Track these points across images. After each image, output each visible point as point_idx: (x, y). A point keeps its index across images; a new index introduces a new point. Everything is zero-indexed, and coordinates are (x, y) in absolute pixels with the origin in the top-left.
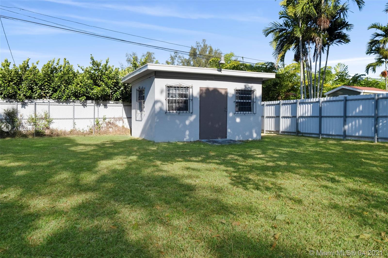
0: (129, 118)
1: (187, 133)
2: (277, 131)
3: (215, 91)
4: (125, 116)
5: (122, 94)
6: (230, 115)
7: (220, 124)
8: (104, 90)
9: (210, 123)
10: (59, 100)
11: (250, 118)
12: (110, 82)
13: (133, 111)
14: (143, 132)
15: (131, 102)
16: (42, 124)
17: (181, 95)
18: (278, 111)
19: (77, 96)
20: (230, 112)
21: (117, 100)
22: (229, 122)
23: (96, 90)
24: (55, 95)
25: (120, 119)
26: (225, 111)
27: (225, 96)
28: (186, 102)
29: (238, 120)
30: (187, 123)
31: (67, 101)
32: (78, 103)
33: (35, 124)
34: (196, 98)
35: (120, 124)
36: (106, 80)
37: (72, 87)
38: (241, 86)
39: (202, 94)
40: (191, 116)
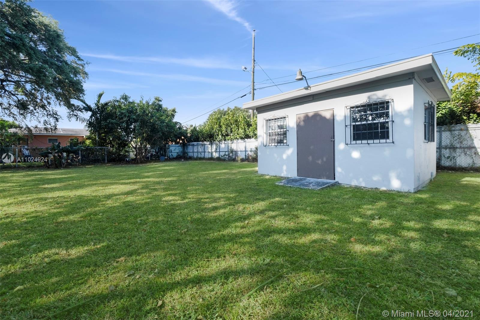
1: (285, 168)
3: (317, 116)
6: (340, 146)
7: (325, 159)
9: (310, 158)
17: (280, 127)
20: (339, 144)
26: (332, 141)
28: (285, 133)
29: (356, 154)
30: (285, 157)
34: (293, 128)
39: (299, 122)
40: (288, 149)
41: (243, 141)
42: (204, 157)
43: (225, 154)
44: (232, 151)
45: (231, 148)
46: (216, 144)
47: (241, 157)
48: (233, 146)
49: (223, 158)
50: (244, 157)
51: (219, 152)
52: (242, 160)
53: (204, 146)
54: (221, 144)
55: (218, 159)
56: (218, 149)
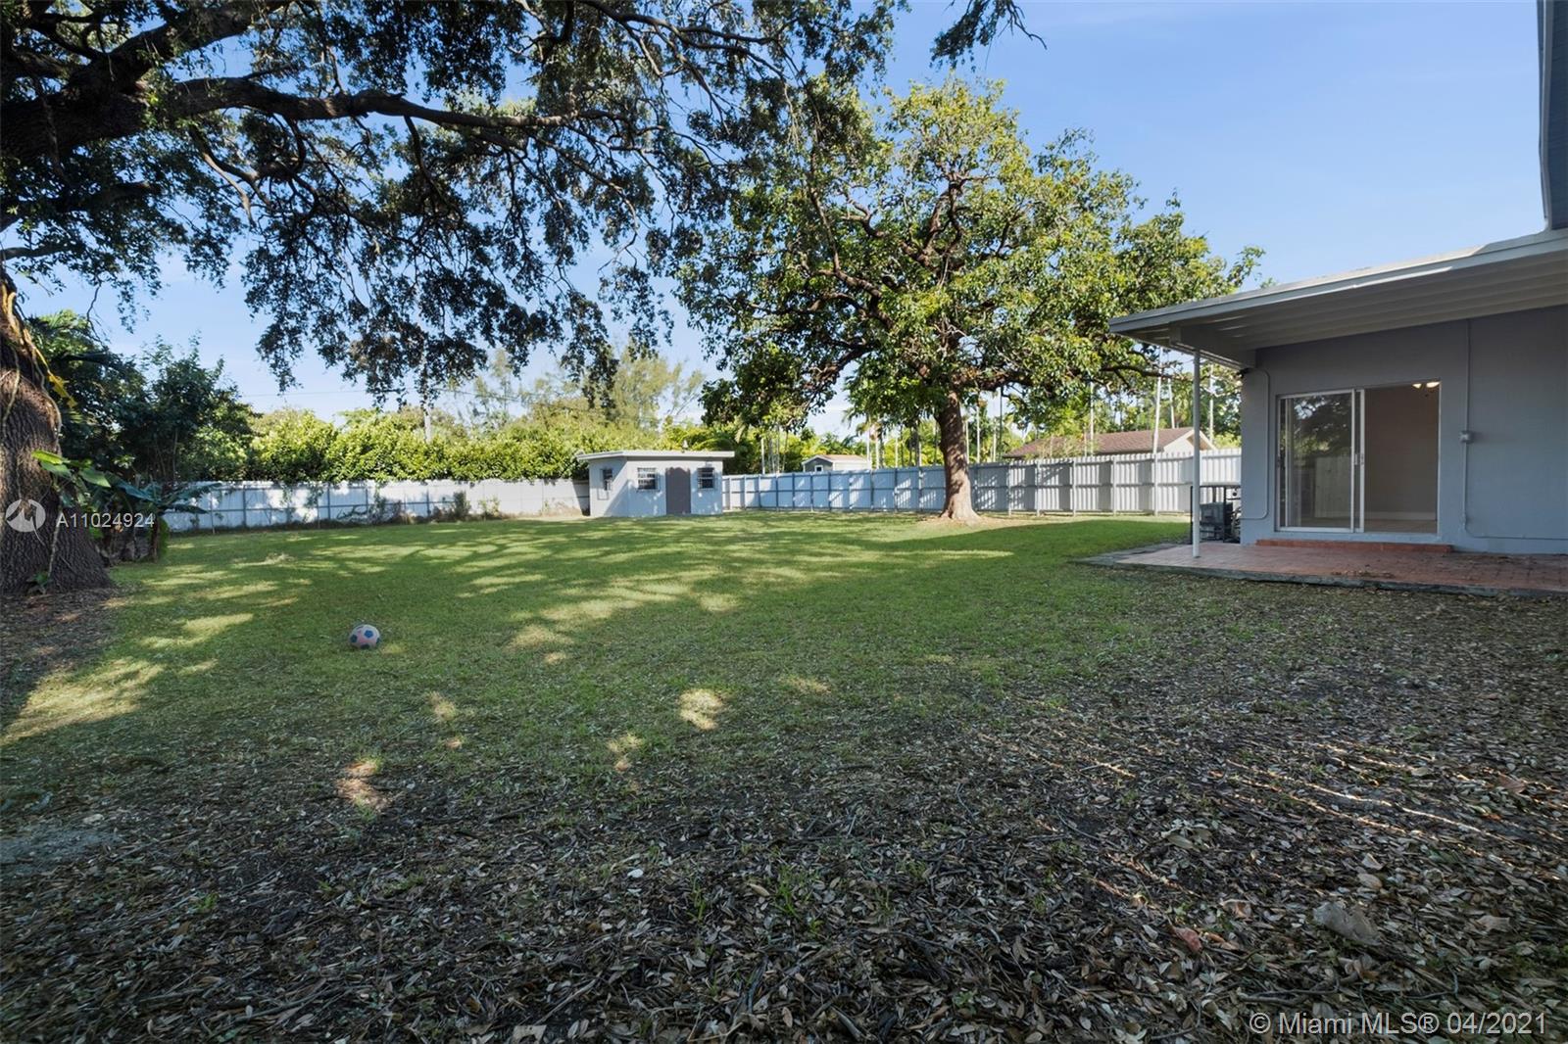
1: (655, 508)
2: (743, 507)
3: (679, 470)
5: (574, 472)
6: (693, 490)
7: (685, 499)
8: (557, 468)
9: (675, 499)
10: (507, 479)
11: (711, 492)
12: (562, 459)
13: (593, 492)
14: (610, 509)
15: (587, 478)
16: (490, 508)
18: (742, 486)
19: (526, 474)
20: (693, 488)
21: (567, 477)
22: (692, 498)
24: (504, 475)
26: (689, 487)
27: (687, 474)
28: (653, 482)
29: (701, 496)
30: (655, 499)
31: (515, 480)
32: (526, 481)
33: (484, 506)
34: (662, 477)
37: (522, 466)
38: (702, 464)
39: (667, 473)
41: (418, 483)
42: (244, 523)
43: (353, 512)
44: (382, 503)
45: (377, 497)
46: (314, 489)
47: (415, 515)
48: (384, 493)
49: (347, 520)
50: (424, 514)
51: (329, 507)
52: (420, 520)
53: (239, 494)
54: (337, 488)
55: (325, 524)
56: (320, 502)
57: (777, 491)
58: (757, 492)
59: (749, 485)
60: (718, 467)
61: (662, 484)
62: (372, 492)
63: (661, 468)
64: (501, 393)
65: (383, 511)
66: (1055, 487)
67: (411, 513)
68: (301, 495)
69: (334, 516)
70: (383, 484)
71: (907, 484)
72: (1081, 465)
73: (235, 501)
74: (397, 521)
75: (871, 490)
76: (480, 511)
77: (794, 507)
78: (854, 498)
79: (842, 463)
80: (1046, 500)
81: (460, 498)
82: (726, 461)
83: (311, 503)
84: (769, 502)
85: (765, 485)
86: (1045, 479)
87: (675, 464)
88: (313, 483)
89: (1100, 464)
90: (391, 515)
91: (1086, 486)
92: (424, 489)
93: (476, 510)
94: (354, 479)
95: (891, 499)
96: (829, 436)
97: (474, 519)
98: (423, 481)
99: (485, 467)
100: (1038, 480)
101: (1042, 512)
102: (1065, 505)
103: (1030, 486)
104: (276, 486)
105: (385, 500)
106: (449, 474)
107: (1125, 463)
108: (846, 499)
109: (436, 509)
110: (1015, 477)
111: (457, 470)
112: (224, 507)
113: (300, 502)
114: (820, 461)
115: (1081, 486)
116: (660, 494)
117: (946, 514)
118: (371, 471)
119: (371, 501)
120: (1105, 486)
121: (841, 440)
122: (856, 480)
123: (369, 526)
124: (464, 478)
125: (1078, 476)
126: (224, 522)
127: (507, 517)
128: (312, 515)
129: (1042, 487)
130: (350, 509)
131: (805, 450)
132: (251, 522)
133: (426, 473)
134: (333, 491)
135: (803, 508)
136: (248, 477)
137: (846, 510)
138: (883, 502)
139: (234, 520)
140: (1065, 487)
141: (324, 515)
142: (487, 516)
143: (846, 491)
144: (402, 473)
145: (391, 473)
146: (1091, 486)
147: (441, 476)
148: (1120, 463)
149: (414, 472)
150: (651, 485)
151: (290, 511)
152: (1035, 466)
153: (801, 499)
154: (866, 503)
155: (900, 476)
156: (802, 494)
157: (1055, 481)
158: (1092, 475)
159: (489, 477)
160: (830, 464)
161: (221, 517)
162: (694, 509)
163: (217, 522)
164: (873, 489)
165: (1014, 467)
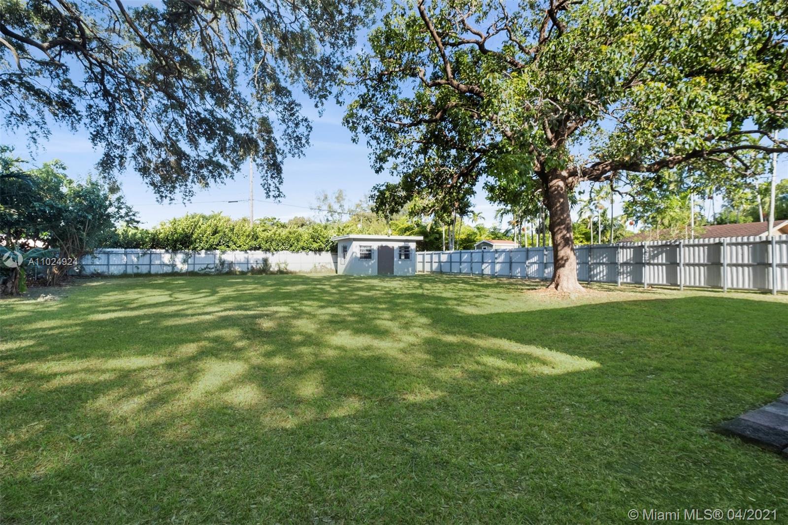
0: (336, 263)
1: (370, 270)
3: (386, 247)
4: (332, 261)
5: (331, 247)
6: (395, 259)
8: (320, 245)
10: (293, 251)
11: (408, 262)
12: (324, 240)
13: (339, 258)
14: (345, 270)
15: (337, 252)
16: (282, 266)
17: (367, 250)
18: (431, 258)
19: (303, 248)
21: (327, 251)
22: (395, 264)
23: (315, 245)
24: (291, 249)
25: (329, 263)
26: (392, 258)
27: (392, 250)
28: (370, 254)
29: (401, 263)
30: (371, 265)
31: (297, 252)
32: (304, 252)
33: (279, 266)
34: (376, 251)
35: (329, 266)
36: (321, 239)
37: (301, 244)
38: (402, 244)
39: (379, 248)
41: (243, 252)
42: (150, 272)
43: (207, 268)
44: (222, 263)
45: (220, 259)
46: (187, 254)
47: (239, 270)
48: (224, 257)
49: (203, 272)
50: (245, 270)
51: (194, 264)
52: (243, 273)
53: (148, 256)
54: (199, 254)
55: (191, 274)
56: (190, 261)
57: (451, 262)
58: (440, 262)
59: (435, 258)
60: (413, 246)
61: (375, 256)
62: (218, 256)
63: (375, 246)
64: (339, 211)
65: (223, 267)
66: (662, 265)
67: (238, 268)
68: (180, 257)
69: (196, 269)
70: (224, 252)
71: (535, 259)
72: (688, 246)
73: (146, 260)
74: (231, 273)
75: (510, 263)
76: (276, 269)
77: (460, 273)
78: (498, 267)
79: (498, 245)
80: (654, 275)
81: (265, 261)
82: (418, 242)
83: (185, 261)
84: (446, 269)
85: (444, 258)
86: (653, 257)
87: (384, 244)
88: (187, 251)
89: (709, 245)
90: (227, 270)
91: (694, 265)
92: (246, 255)
93: (274, 268)
94: (207, 249)
95: (523, 270)
96: (495, 229)
97: (272, 273)
98: (246, 251)
99: (280, 244)
100: (646, 258)
101: (651, 285)
102: (673, 281)
103: (638, 264)
104: (167, 251)
105: (224, 261)
106: (260, 248)
107: (736, 244)
108: (493, 269)
109: (252, 267)
110: (624, 256)
111: (264, 246)
112: (140, 263)
113: (179, 261)
114: (485, 244)
115: (689, 265)
116: (374, 261)
117: (553, 286)
118: (217, 245)
119: (217, 262)
120: (714, 264)
121: (503, 231)
122: (499, 256)
123: (214, 275)
124: (268, 250)
125: (685, 255)
126: (139, 271)
127: (291, 273)
128: (184, 268)
129: (649, 264)
130: (205, 266)
131: (478, 237)
132: (153, 272)
133: (247, 247)
134: (197, 256)
135: (466, 274)
136: (152, 247)
137: (493, 276)
138: (517, 271)
139: (144, 270)
140: (672, 265)
141: (191, 269)
142: (281, 272)
143: (493, 263)
144: (234, 247)
145: (228, 247)
146: (699, 265)
147: (256, 249)
148: (731, 244)
149: (240, 246)
150: (368, 256)
151: (173, 266)
152: (642, 246)
153: (465, 268)
154: (507, 272)
155: (531, 253)
156: (466, 264)
157: (662, 259)
158: (701, 255)
159: (283, 250)
160: (492, 246)
161: (138, 268)
162: (396, 271)
163: (135, 271)
164: (511, 263)
165: (623, 247)
